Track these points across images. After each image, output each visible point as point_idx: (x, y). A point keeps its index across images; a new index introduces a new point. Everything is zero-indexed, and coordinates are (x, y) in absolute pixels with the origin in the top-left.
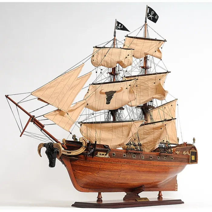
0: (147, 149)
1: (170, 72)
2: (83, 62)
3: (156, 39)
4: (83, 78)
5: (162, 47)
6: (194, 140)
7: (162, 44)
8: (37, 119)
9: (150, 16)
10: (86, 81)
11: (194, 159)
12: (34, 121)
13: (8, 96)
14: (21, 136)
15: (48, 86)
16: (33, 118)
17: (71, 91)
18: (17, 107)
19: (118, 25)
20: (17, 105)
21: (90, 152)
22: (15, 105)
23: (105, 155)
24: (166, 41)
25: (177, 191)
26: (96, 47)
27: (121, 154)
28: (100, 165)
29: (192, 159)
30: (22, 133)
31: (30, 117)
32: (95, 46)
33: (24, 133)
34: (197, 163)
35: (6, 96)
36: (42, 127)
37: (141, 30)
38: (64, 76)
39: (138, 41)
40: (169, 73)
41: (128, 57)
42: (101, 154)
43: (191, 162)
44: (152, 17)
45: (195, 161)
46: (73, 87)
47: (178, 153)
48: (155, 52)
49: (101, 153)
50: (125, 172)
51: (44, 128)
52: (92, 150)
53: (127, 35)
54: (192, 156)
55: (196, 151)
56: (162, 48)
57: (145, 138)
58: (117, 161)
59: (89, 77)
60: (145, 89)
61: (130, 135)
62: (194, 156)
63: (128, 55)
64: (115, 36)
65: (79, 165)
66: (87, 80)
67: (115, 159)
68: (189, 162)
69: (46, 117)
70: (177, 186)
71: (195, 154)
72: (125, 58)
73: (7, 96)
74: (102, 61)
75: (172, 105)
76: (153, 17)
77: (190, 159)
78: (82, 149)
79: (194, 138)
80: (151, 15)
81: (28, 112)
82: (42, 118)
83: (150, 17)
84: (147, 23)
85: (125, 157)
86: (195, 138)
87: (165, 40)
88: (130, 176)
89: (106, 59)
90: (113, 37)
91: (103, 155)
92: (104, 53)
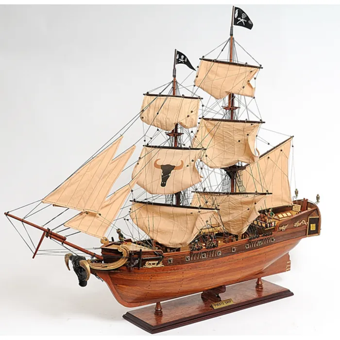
0: (233, 229)
1: (264, 122)
2: (121, 133)
3: (246, 63)
4: (121, 157)
5: (255, 76)
6: (318, 198)
7: (256, 72)
8: (54, 231)
9: (240, 20)
10: (128, 160)
11: (314, 229)
12: (50, 235)
13: (9, 213)
14: (33, 258)
15: (67, 184)
16: (47, 233)
17: (105, 179)
18: (24, 223)
19: (180, 57)
20: (22, 221)
21: (133, 264)
22: (21, 222)
23: (157, 264)
24: (262, 68)
25: (289, 270)
26: (148, 94)
27: (182, 258)
28: (150, 278)
29: (311, 229)
30: (35, 254)
31: (43, 232)
32: (146, 93)
33: (38, 252)
34: (319, 235)
35: (5, 213)
36: (63, 241)
37: (222, 50)
38: (91, 163)
39: (220, 67)
40: (263, 124)
41: (190, 114)
42: (150, 264)
43: (308, 234)
44: (244, 22)
45: (317, 232)
46: (106, 175)
47: (284, 229)
48: (243, 87)
49: (150, 262)
50: (190, 280)
51: (66, 240)
52: (137, 261)
53: (203, 57)
54: (311, 225)
55: (318, 217)
56: (255, 79)
57: (232, 214)
58: (175, 269)
59: (132, 153)
60: (230, 143)
61: (194, 232)
62: (314, 225)
63: (192, 112)
64: (174, 76)
65: (122, 279)
66: (129, 158)
67: (172, 267)
68: (306, 235)
69: (67, 225)
70: (290, 264)
71: (317, 222)
72: (186, 116)
73: (7, 214)
74: (155, 120)
75: (281, 150)
76: (246, 21)
77: (308, 230)
78: (123, 260)
79: (318, 195)
80: (241, 18)
81: (40, 226)
82: (63, 227)
83: (242, 22)
84: (233, 36)
85: (189, 260)
86: (320, 195)
87: (261, 65)
88: (198, 283)
89: (160, 118)
90: (172, 79)
91: (154, 264)
92: (157, 106)
